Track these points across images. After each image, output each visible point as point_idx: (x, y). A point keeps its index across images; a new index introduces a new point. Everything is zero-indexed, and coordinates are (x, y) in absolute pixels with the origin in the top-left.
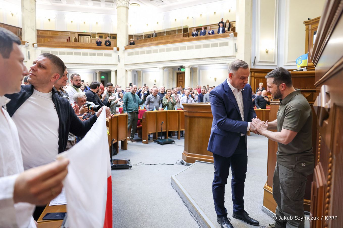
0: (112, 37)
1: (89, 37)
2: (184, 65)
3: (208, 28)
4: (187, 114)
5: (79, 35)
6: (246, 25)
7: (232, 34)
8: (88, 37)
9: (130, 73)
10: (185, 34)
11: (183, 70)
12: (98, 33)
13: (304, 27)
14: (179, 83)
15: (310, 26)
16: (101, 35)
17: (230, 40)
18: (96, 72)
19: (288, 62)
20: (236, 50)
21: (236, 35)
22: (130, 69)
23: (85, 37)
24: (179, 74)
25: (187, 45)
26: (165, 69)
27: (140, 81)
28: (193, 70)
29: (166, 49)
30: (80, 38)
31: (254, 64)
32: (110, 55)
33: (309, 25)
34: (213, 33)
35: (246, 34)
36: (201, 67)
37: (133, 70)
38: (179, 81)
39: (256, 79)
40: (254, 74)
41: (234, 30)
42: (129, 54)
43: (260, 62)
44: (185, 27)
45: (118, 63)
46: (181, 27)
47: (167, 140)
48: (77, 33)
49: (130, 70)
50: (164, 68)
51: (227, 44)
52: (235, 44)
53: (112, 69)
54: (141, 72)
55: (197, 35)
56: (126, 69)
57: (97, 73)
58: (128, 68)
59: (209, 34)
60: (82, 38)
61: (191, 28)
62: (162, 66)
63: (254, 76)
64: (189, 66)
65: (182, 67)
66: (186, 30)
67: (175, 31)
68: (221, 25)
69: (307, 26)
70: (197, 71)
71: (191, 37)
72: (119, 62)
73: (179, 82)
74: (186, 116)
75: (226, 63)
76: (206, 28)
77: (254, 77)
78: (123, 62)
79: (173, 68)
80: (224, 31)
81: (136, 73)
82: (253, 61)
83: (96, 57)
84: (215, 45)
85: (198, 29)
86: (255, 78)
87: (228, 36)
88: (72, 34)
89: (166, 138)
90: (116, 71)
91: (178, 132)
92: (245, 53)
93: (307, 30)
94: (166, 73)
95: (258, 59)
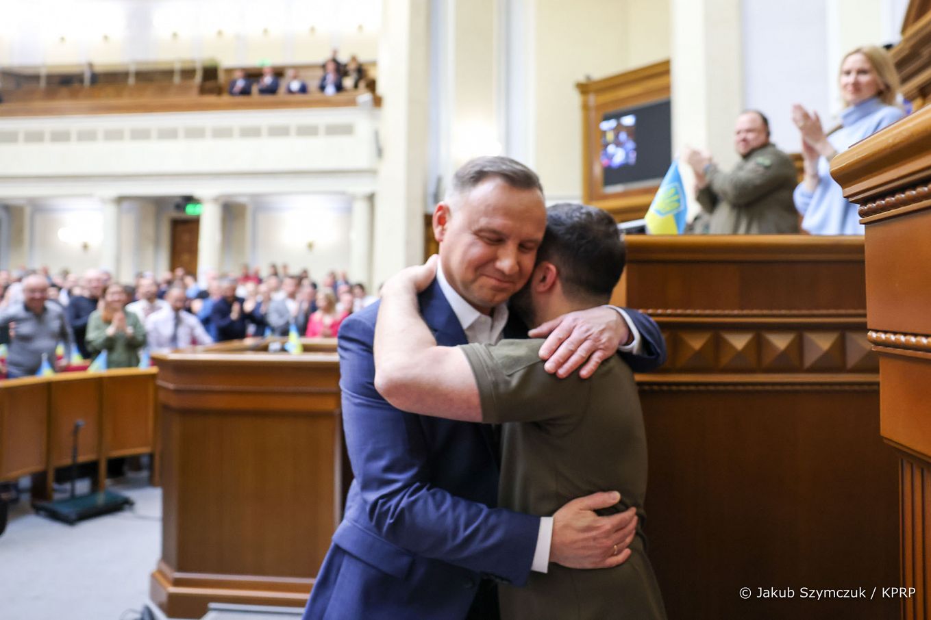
2: (197, 193)
3: (290, 73)
4: (174, 402)
7: (365, 97)
10: (206, 85)
11: (191, 210)
13: (576, 99)
14: (180, 257)
15: (592, 96)
17: (358, 117)
20: (380, 152)
21: (377, 101)
24: (178, 224)
25: (209, 123)
26: (126, 205)
28: (232, 212)
29: (132, 131)
33: (589, 94)
34: (303, 90)
35: (412, 102)
36: (261, 204)
41: (372, 86)
44: (208, 64)
46: (193, 61)
47: (101, 499)
50: (120, 200)
51: (347, 130)
52: (377, 135)
54: (28, 210)
55: (246, 92)
59: (290, 92)
61: (229, 71)
62: (115, 193)
64: (216, 200)
65: (189, 199)
66: (210, 73)
67: (168, 74)
68: (331, 67)
69: (585, 96)
70: (245, 216)
71: (226, 98)
73: (180, 251)
74: (166, 408)
75: (347, 193)
76: (279, 73)
79: (159, 203)
80: (339, 88)
82: (432, 189)
84: (308, 131)
85: (253, 75)
87: (352, 103)
89: (96, 487)
91: (151, 456)
93: (586, 107)
94: (129, 221)
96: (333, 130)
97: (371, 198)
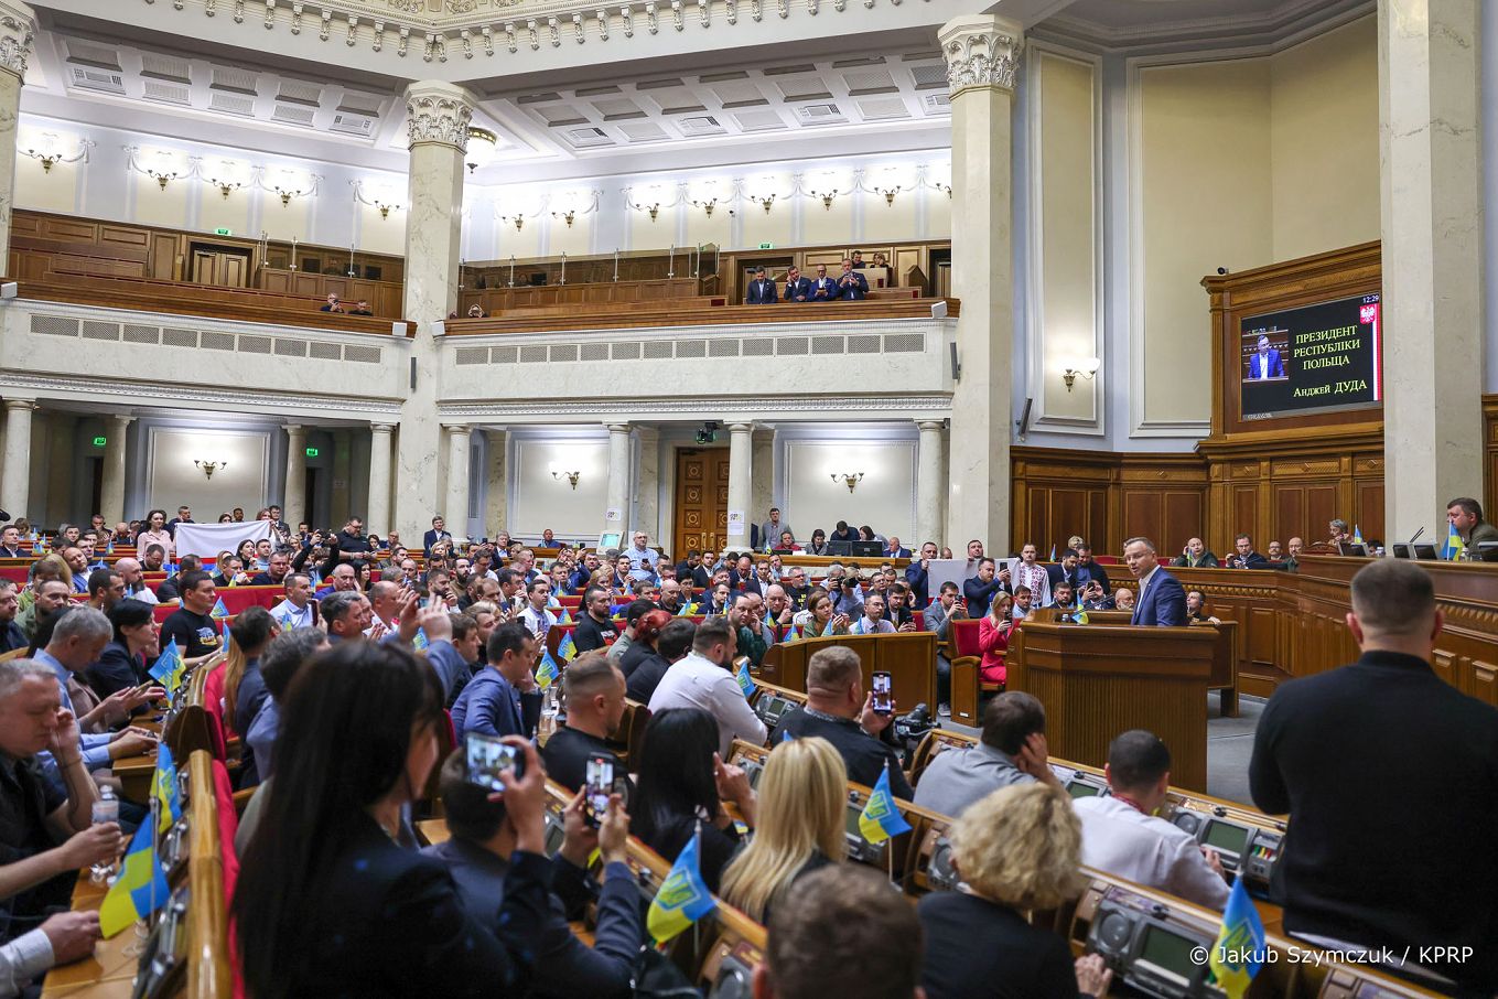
0: (363, 270)
1: (244, 259)
2: (727, 419)
5: (194, 246)
6: (994, 274)
7: (939, 308)
8: (239, 261)
9: (460, 443)
10: (705, 279)
11: (719, 439)
12: (298, 247)
13: (1205, 299)
14: (686, 494)
15: (1226, 295)
16: (313, 256)
17: (931, 329)
18: (284, 427)
19: (1146, 425)
20: (957, 371)
21: (953, 309)
22: (464, 421)
23: (221, 258)
24: (684, 454)
25: (744, 335)
26: (635, 433)
27: (501, 476)
28: (761, 439)
29: (647, 345)
30: (197, 258)
31: (1024, 430)
32: (373, 355)
33: (1221, 291)
35: (996, 307)
37: (477, 427)
38: (683, 483)
39: (1030, 490)
40: (1025, 467)
42: (464, 357)
43: (1046, 421)
45: (407, 393)
48: (184, 237)
49: (464, 429)
50: (632, 426)
51: (916, 343)
52: (954, 346)
53: (380, 416)
54: (508, 435)
56: (446, 421)
57: (290, 432)
58: (455, 419)
60: (207, 263)
62: (625, 419)
63: (1023, 477)
64: (750, 426)
65: (714, 426)
69: (1217, 295)
70: (771, 446)
72: (411, 390)
73: (687, 487)
75: (911, 420)
77: (1023, 482)
78: (429, 389)
79: (662, 428)
81: (480, 442)
82: (1020, 417)
83: (307, 361)
84: (865, 345)
86: (1029, 484)
87: (925, 311)
88: (159, 239)
90: (394, 431)
92: (991, 385)
93: (1217, 310)
95: (1038, 410)
96: (895, 344)
97: (943, 427)
